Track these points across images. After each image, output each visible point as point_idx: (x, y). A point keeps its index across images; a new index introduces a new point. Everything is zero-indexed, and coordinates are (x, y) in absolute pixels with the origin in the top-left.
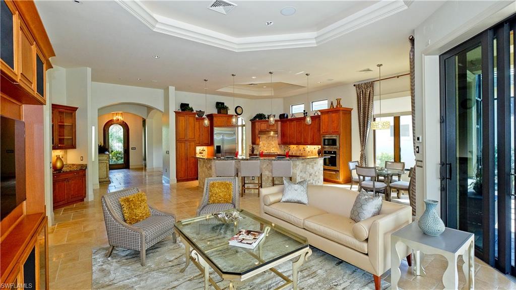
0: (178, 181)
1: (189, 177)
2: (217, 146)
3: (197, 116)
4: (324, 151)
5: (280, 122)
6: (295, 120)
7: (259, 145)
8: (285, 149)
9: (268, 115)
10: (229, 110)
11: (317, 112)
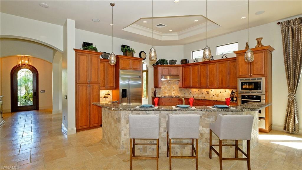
0: (78, 130)
1: (91, 125)
2: (123, 90)
3: (101, 57)
4: (242, 95)
5: (182, 67)
6: (199, 64)
7: (161, 88)
8: (185, 93)
9: (170, 61)
10: (135, 53)
11: (226, 56)
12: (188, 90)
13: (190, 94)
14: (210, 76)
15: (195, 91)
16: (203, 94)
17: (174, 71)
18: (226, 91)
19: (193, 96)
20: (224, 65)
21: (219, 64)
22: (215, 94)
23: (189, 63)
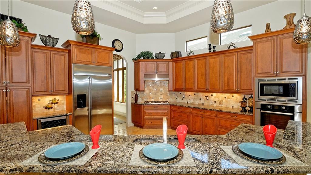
2: (78, 95)
4: (261, 104)
5: (172, 62)
6: (196, 58)
7: (144, 91)
8: (177, 97)
9: (156, 54)
10: (100, 40)
11: (234, 45)
12: (180, 94)
13: (183, 99)
14: (211, 74)
15: (190, 96)
16: (200, 99)
17: (162, 68)
18: (233, 96)
19: (187, 102)
20: (231, 58)
21: (224, 56)
22: (217, 100)
23: (182, 57)
